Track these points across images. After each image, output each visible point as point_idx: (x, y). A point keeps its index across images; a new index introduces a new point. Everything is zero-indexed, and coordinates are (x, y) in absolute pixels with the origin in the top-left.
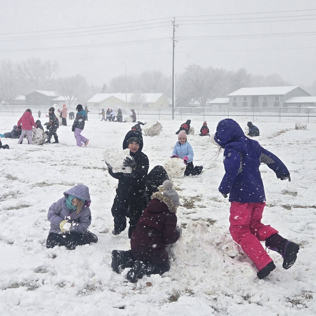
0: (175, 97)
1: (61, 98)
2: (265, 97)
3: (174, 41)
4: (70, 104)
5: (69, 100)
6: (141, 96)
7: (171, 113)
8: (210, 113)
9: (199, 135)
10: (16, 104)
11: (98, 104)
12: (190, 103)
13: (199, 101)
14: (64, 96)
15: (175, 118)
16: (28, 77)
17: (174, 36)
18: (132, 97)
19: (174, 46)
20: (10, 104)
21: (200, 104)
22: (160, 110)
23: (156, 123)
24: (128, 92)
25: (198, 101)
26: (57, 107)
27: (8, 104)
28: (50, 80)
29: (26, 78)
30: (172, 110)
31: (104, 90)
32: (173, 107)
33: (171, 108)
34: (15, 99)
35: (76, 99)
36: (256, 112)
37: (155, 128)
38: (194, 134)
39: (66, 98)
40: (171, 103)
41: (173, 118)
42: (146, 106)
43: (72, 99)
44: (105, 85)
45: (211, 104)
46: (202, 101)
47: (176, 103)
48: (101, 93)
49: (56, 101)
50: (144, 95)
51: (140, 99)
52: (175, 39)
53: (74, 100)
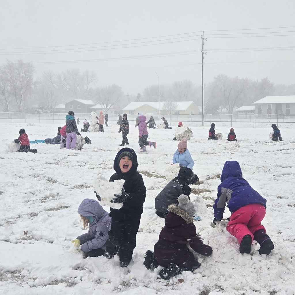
0: (205, 105)
1: (98, 106)
2: (288, 105)
3: (203, 53)
4: (106, 111)
5: (106, 107)
6: (173, 104)
7: (201, 120)
8: (237, 120)
9: (227, 140)
10: (57, 112)
11: (133, 112)
12: (218, 111)
14: (101, 104)
15: (204, 125)
16: (68, 87)
17: (203, 49)
18: (165, 104)
19: (203, 58)
20: (51, 112)
21: (227, 111)
22: (190, 117)
23: (187, 129)
24: (161, 101)
25: (226, 109)
26: (94, 114)
27: (49, 111)
28: (88, 89)
29: (65, 88)
30: (201, 117)
31: (138, 98)
32: (203, 114)
33: (201, 115)
34: (56, 107)
35: (112, 107)
36: (280, 119)
37: (186, 133)
38: (222, 139)
39: (103, 106)
40: (201, 111)
41: (203, 124)
42: (177, 113)
43: (109, 107)
45: (238, 111)
46: (230, 109)
47: (205, 110)
48: (135, 101)
49: (93, 109)
50: (175, 103)
51: (172, 107)
52: (204, 52)
53: (111, 108)
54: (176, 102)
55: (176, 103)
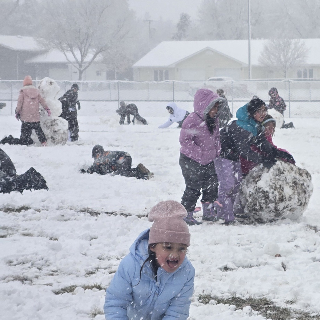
4: (81, 72)
5: (79, 60)
6: (293, 46)
14: (63, 49)
18: (266, 49)
24: (254, 37)
31: (183, 30)
35: (99, 57)
39: (69, 55)
42: (305, 76)
43: (89, 57)
44: (184, 18)
48: (173, 38)
49: (40, 64)
50: (300, 44)
51: (290, 54)
53: (96, 60)
54: (302, 40)
55: (303, 44)
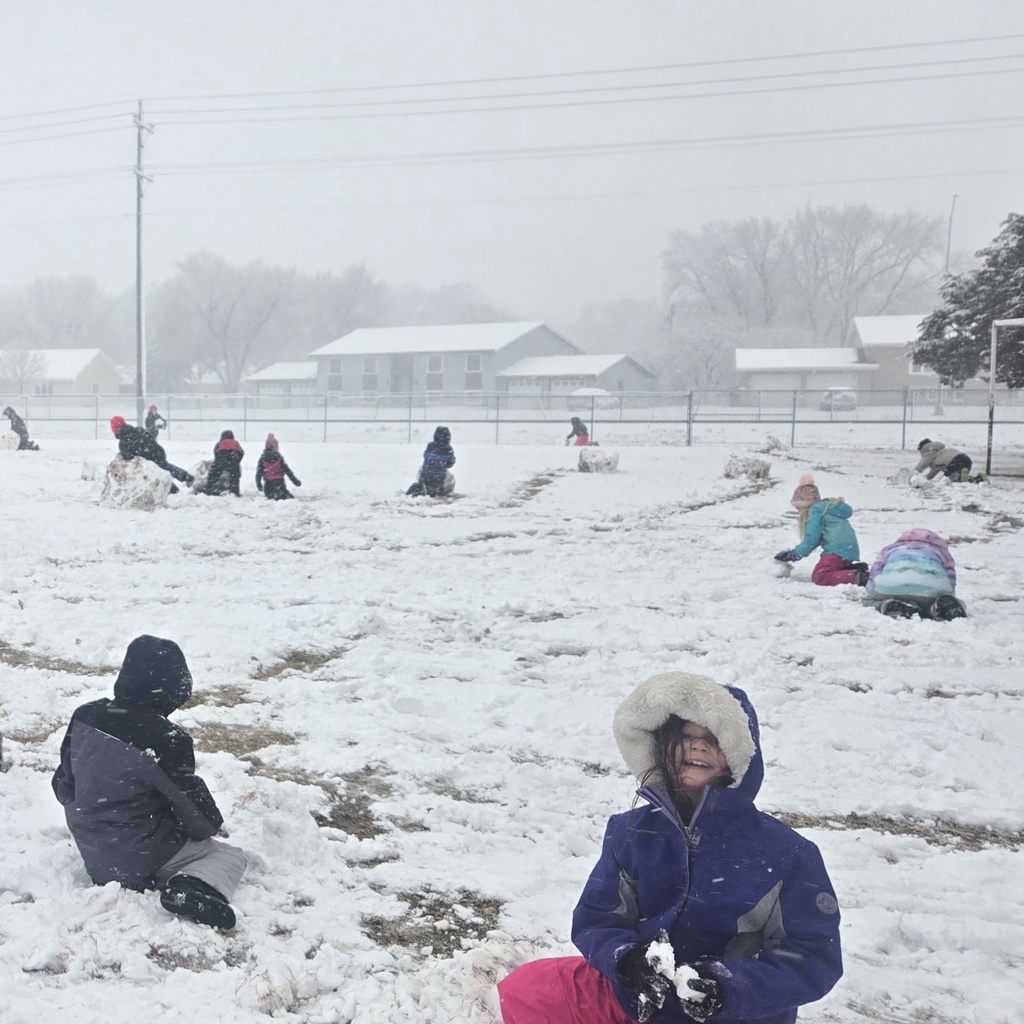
3: (140, 178)
6: (30, 358)
7: (134, 414)
12: (188, 381)
13: (219, 374)
17: (139, 163)
18: (1, 361)
19: (140, 195)
21: (219, 381)
25: (214, 374)
30: (136, 404)
32: (140, 393)
42: (44, 392)
45: (259, 384)
46: (228, 374)
50: (39, 356)
51: (26, 368)
52: (144, 173)
54: (41, 351)
55: (43, 356)
